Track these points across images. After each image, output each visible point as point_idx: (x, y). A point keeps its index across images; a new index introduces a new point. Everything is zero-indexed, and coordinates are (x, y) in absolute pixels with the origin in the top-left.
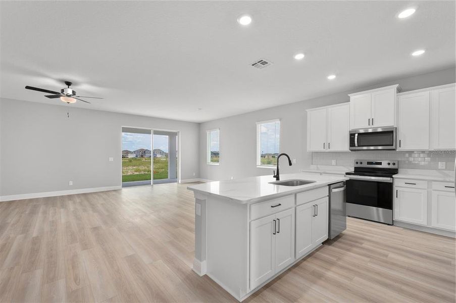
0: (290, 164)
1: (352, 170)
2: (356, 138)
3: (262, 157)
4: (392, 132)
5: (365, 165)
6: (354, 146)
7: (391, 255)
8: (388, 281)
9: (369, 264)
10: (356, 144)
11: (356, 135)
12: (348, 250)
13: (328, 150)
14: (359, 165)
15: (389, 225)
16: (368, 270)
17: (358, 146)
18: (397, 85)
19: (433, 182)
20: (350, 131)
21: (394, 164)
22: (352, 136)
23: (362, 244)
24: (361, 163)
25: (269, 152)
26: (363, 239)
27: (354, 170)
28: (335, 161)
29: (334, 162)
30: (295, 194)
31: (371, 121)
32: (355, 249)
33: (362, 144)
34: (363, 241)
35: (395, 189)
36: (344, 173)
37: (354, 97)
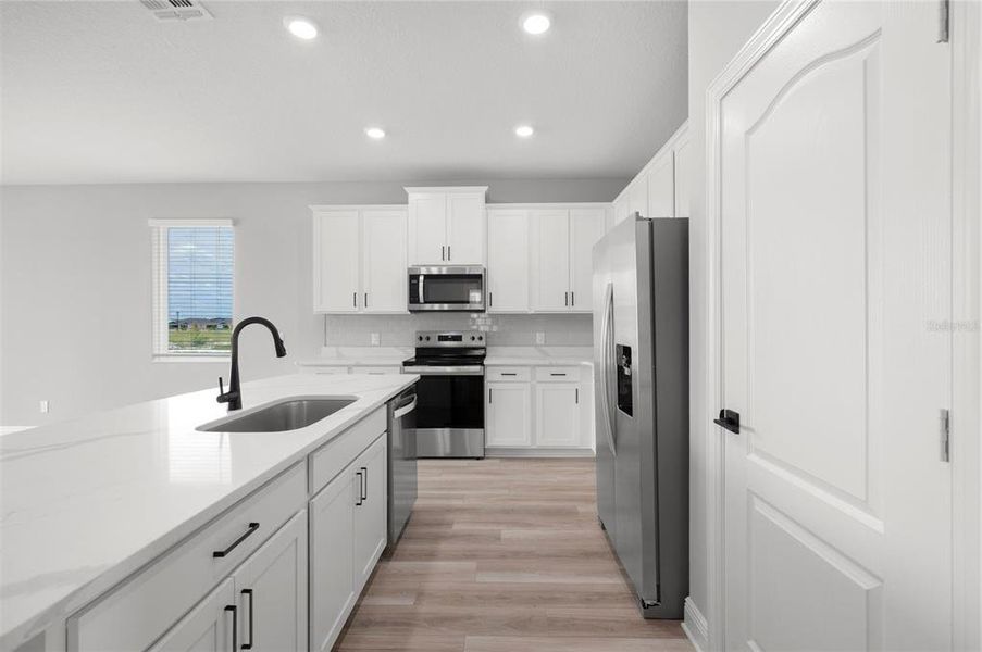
0: (281, 352)
1: (411, 354)
2: (421, 284)
3: (174, 325)
4: (479, 277)
5: (435, 343)
6: (418, 302)
7: (507, 533)
8: (522, 611)
9: (478, 580)
10: (421, 300)
11: (421, 278)
12: (431, 556)
13: (365, 311)
14: (424, 344)
15: (478, 459)
16: (483, 598)
17: (426, 302)
18: (486, 188)
19: (537, 369)
20: (409, 270)
21: (481, 338)
22: (413, 278)
23: (450, 524)
24: (428, 339)
25: (199, 316)
26: (449, 510)
27: (414, 355)
28: (377, 335)
29: (374, 338)
30: (308, 459)
31: (446, 252)
32: (443, 546)
33: (430, 299)
34: (449, 517)
35: (488, 386)
36: (401, 363)
37: (416, 195)
